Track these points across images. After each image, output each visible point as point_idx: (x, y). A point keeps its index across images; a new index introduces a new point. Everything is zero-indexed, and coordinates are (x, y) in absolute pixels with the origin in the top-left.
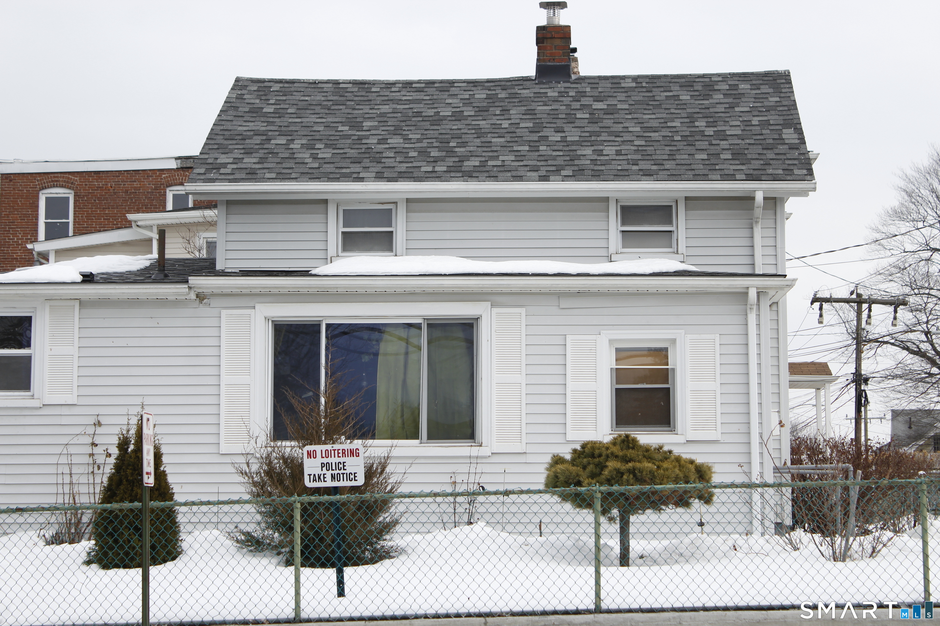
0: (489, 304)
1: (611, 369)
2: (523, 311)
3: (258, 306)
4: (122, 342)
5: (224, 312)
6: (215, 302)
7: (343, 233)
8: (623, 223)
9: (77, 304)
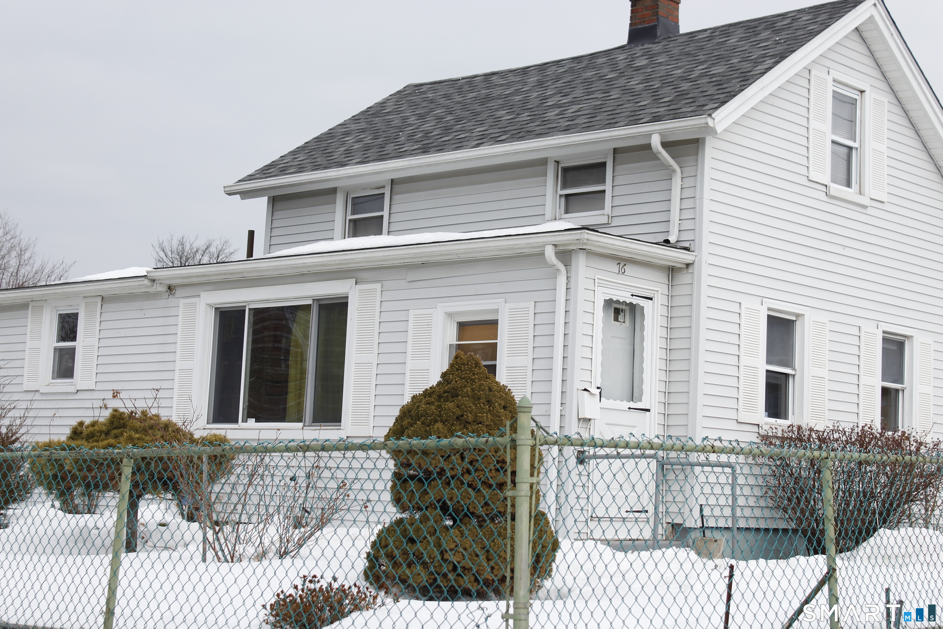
0: (354, 281)
1: (450, 345)
2: (378, 286)
3: (203, 294)
4: (122, 333)
5: (182, 301)
6: (179, 292)
7: (350, 220)
8: (564, 187)
9: (99, 299)
